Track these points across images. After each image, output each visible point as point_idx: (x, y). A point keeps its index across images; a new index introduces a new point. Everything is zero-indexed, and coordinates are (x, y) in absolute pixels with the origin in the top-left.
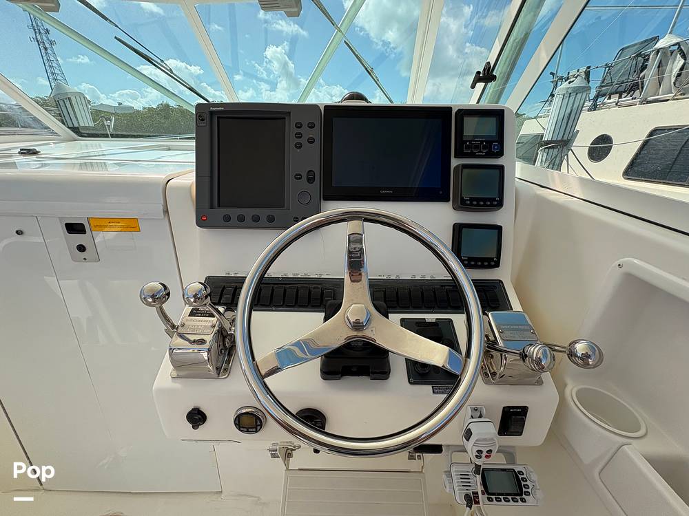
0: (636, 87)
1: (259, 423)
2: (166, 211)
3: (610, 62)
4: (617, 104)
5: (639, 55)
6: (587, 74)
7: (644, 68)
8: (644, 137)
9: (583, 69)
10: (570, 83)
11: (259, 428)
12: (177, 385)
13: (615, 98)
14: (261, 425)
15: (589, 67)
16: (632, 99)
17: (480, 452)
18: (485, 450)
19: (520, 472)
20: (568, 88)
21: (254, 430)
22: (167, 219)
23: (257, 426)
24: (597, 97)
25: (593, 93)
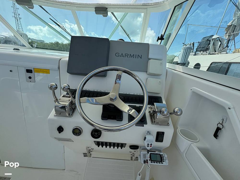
0: (207, 49)
1: (80, 132)
2: (59, 68)
3: (200, 41)
4: (202, 54)
5: (208, 40)
6: (193, 44)
7: (209, 44)
8: (209, 66)
9: (192, 43)
10: (186, 46)
11: (80, 134)
12: (56, 118)
13: (202, 52)
14: (81, 133)
15: (194, 42)
16: (206, 53)
17: (148, 144)
18: (150, 144)
19: (162, 155)
20: (185, 47)
21: (78, 134)
22: (59, 71)
23: (79, 133)
24: (196, 51)
25: (195, 50)
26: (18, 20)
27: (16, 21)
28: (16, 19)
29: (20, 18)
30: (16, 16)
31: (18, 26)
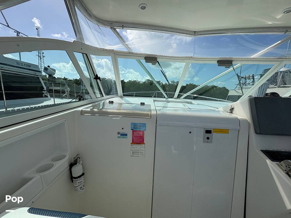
9: (251, 75)
26: (41, 58)
27: (40, 59)
28: (39, 57)
29: (44, 57)
30: (39, 55)
31: (41, 64)
